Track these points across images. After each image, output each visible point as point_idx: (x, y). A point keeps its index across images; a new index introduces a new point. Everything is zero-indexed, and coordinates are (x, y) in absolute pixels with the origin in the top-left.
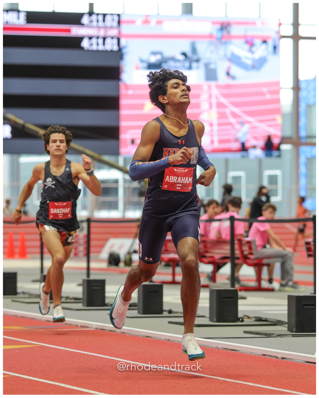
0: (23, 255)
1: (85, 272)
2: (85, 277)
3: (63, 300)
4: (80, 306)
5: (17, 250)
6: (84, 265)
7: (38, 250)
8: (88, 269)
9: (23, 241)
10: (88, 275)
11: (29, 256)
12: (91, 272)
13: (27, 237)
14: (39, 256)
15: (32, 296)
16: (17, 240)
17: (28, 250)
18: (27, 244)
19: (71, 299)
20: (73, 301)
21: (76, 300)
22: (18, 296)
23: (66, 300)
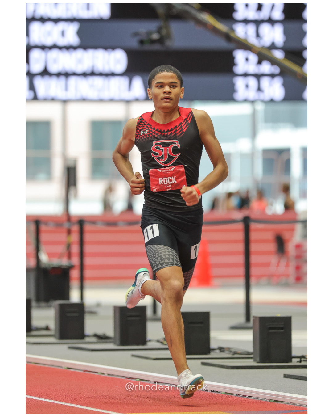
3: (295, 362)
7: (241, 271)
11: (215, 281)
14: (242, 281)
15: (236, 356)
17: (214, 271)
18: (213, 260)
23: (301, 362)
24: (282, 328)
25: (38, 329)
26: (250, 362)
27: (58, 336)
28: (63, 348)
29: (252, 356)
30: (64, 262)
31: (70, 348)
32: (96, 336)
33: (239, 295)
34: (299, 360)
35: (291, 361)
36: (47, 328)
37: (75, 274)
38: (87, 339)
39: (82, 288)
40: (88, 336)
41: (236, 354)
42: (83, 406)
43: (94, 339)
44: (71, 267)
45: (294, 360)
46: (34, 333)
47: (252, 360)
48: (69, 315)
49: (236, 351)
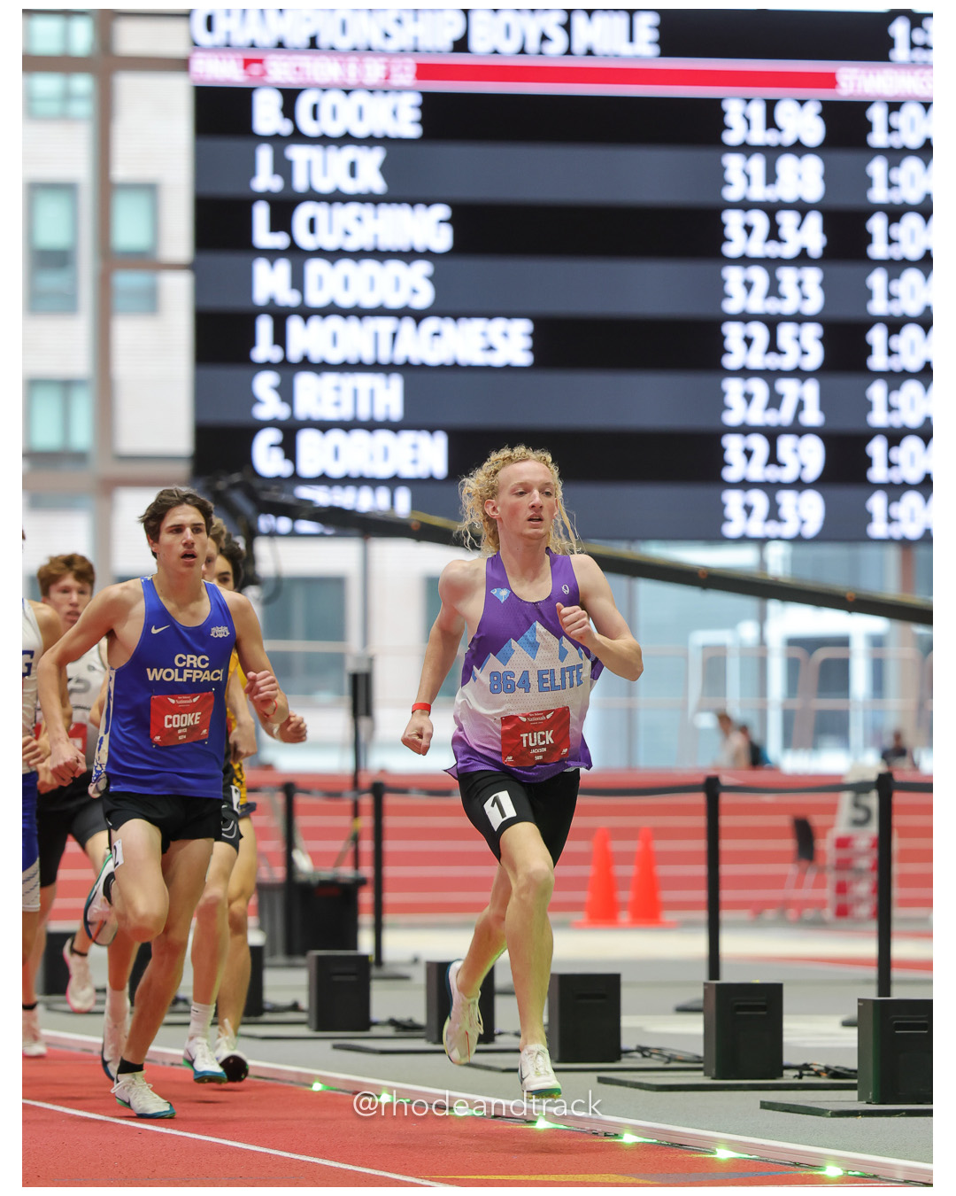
0: (648, 913)
1: (873, 973)
2: (871, 993)
3: (789, 1077)
4: (849, 1099)
5: (624, 896)
6: (868, 948)
7: (702, 895)
8: (884, 961)
9: (647, 860)
10: (884, 983)
11: (668, 916)
12: (896, 974)
13: (659, 846)
15: (673, 1065)
16: (626, 858)
17: (666, 895)
18: (663, 870)
19: (818, 1074)
20: (823, 1080)
21: (838, 1077)
22: (625, 1062)
23: (800, 1077)
24: (763, 1008)
25: (277, 1009)
26: (699, 1078)
27: (314, 1023)
28: (322, 1048)
29: (701, 1065)
30: (346, 872)
31: (335, 1047)
32: (392, 1023)
33: (697, 945)
34: (797, 1073)
35: (781, 1075)
36: (295, 1007)
37: (366, 897)
38: (375, 1031)
39: (378, 929)
40: (376, 1024)
41: (673, 1062)
42: (336, 1161)
43: (390, 1031)
44: (359, 883)
45: (786, 1072)
46: (267, 1017)
47: (701, 1073)
48: (337, 978)
49: (674, 1053)
